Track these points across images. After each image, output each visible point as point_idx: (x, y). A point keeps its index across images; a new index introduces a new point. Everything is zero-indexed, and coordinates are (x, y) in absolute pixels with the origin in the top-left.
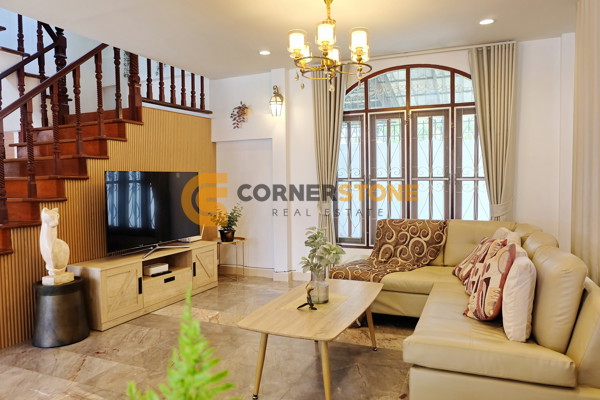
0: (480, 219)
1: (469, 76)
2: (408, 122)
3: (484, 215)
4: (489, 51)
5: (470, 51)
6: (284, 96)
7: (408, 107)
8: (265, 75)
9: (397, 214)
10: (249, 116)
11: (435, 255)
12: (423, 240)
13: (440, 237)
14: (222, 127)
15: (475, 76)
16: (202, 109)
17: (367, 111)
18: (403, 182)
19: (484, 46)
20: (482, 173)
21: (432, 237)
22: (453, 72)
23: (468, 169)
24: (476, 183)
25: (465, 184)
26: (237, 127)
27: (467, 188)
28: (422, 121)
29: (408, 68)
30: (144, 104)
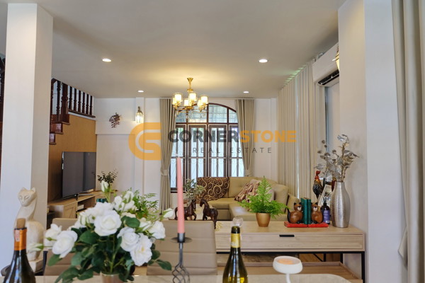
0: (239, 176)
1: (235, 111)
2: (207, 130)
3: (241, 174)
4: (244, 101)
5: (236, 100)
6: (143, 111)
7: (208, 123)
8: (132, 100)
9: (201, 175)
10: (121, 121)
11: (225, 193)
12: (219, 186)
14: (103, 127)
15: (238, 111)
16: (91, 115)
17: (187, 123)
18: (204, 160)
19: (242, 99)
20: (240, 155)
21: (223, 185)
22: (228, 108)
23: (234, 154)
24: (238, 160)
25: (233, 160)
26: (114, 126)
27: (234, 162)
29: (208, 105)
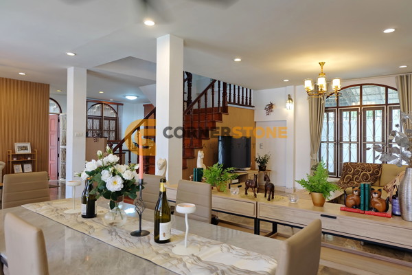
1: (396, 90)
2: (361, 113)
4: (407, 77)
5: (397, 77)
6: (293, 100)
7: (361, 105)
8: (283, 88)
9: (354, 160)
10: (274, 108)
11: (375, 181)
12: (368, 173)
13: (378, 172)
14: (260, 114)
15: (400, 89)
16: (250, 106)
17: (338, 107)
18: (358, 144)
19: (405, 75)
21: (373, 172)
22: (387, 87)
26: (268, 114)
28: (369, 113)
29: (361, 86)
30: (229, 105)
